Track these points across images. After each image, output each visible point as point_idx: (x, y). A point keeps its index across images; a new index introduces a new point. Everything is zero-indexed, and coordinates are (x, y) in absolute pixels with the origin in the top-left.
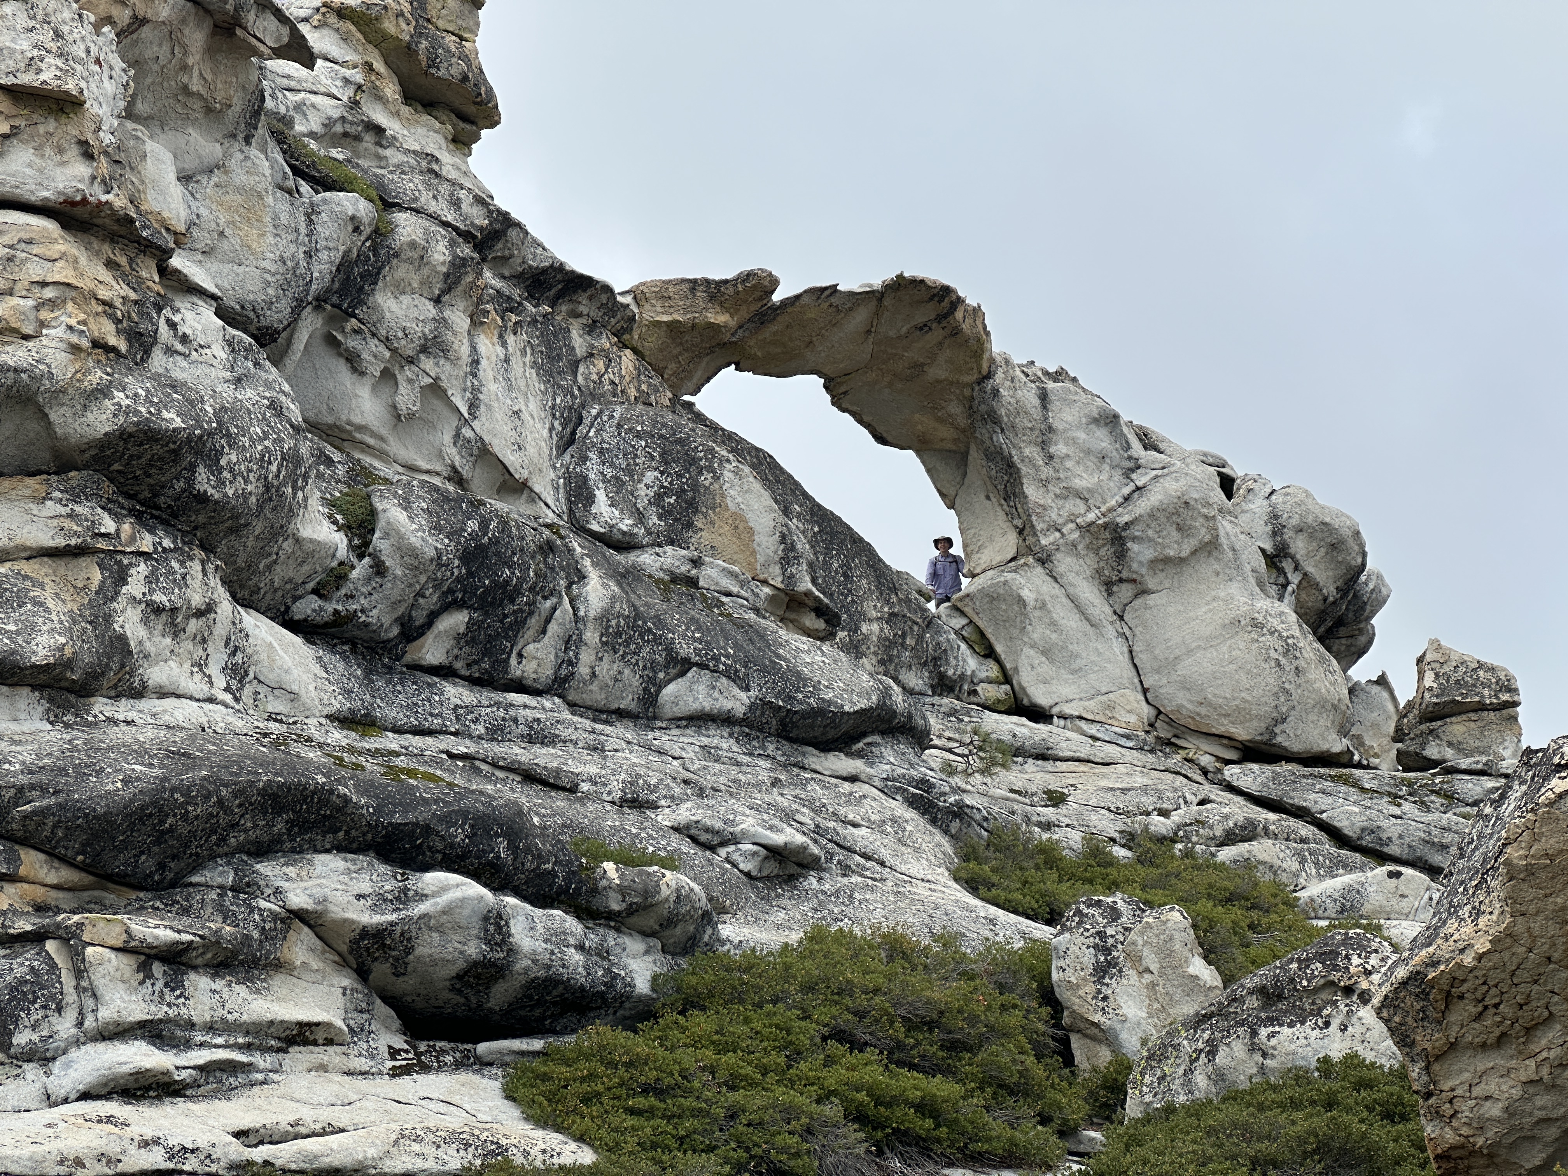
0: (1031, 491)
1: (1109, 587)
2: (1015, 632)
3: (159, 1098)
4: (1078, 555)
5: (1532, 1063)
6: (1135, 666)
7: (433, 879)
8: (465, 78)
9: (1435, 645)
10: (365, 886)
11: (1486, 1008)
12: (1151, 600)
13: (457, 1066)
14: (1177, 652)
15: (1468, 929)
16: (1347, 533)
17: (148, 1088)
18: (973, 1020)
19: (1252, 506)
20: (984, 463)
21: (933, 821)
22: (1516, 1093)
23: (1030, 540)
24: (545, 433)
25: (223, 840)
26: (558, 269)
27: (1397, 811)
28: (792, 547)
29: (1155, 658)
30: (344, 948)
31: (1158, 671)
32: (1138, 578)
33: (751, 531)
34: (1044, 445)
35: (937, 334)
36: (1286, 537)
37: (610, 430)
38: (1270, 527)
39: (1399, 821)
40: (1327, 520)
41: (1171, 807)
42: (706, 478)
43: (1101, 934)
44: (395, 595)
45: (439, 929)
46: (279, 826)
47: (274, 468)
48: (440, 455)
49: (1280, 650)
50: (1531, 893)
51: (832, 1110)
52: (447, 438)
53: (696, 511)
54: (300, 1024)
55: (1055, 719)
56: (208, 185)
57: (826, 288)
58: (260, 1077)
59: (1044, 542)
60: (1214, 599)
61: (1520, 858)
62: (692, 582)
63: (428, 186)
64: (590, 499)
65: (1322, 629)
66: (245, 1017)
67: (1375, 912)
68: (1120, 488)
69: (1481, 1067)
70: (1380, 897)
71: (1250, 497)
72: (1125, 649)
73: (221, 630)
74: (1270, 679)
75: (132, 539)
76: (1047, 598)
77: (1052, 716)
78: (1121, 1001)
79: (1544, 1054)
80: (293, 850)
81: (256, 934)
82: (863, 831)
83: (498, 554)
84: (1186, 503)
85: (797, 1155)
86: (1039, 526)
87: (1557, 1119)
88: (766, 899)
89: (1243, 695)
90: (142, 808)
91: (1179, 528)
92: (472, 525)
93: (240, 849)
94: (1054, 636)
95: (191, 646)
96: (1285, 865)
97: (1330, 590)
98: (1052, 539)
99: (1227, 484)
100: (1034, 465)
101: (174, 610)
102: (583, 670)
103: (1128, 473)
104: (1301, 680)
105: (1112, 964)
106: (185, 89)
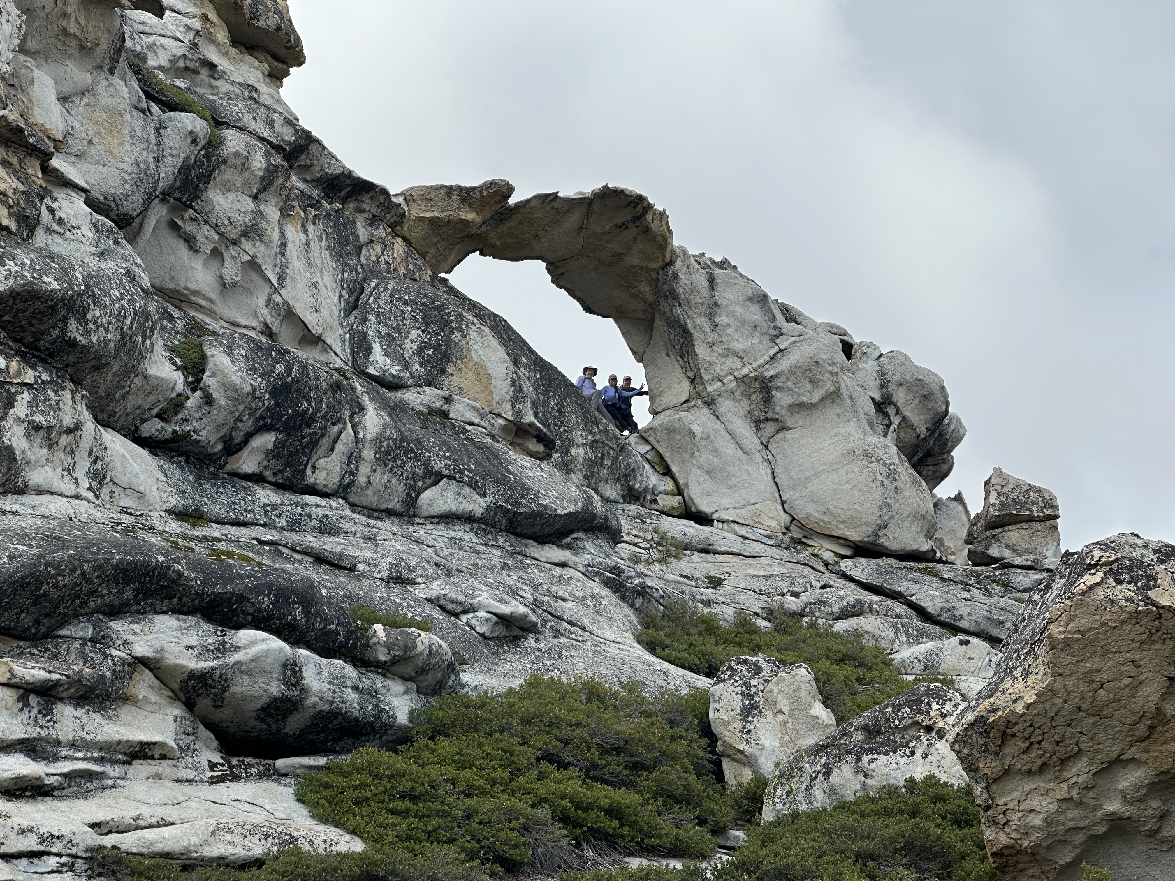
0: (701, 351)
1: (757, 424)
2: (687, 457)
3: (33, 797)
4: (735, 400)
5: (1065, 786)
6: (776, 483)
7: (245, 635)
8: (279, 28)
9: (998, 472)
10: (193, 640)
11: (1031, 744)
12: (788, 434)
13: (261, 776)
14: (808, 474)
15: (1020, 685)
16: (935, 387)
17: (25, 790)
18: (650, 747)
19: (865, 365)
20: (666, 329)
21: (623, 598)
22: (1053, 808)
23: (700, 388)
24: (336, 299)
25: (85, 603)
26: (348, 175)
27: (967, 595)
28: (520, 390)
29: (791, 478)
30: (176, 686)
31: (793, 488)
32: (780, 418)
33: (489, 377)
34: (711, 316)
35: (633, 231)
36: (890, 389)
37: (385, 297)
38: (879, 381)
39: (969, 603)
40: (921, 377)
41: (800, 590)
42: (456, 336)
43: (747, 685)
44: (220, 420)
45: (249, 673)
46: (128, 593)
47: (128, 321)
48: (256, 315)
49: (884, 474)
50: (1067, 659)
51: (543, 813)
52: (262, 301)
53: (448, 361)
54: (141, 743)
55: (715, 522)
56: (80, 105)
57: (549, 195)
58: (110, 782)
59: (710, 389)
60: (836, 435)
61: (1060, 633)
62: (445, 415)
63: (250, 110)
64: (369, 350)
65: (915, 459)
66: (99, 738)
67: (949, 670)
68: (767, 350)
69: (1027, 788)
70: (954, 660)
71: (864, 359)
72: (769, 471)
73: (86, 443)
74: (877, 497)
75: (18, 374)
76: (711, 431)
77: (713, 521)
78: (761, 734)
79: (1075, 779)
80: (138, 612)
81: (109, 674)
82: (570, 604)
83: (298, 390)
84: (817, 362)
85: (516, 846)
86: (706, 377)
87: (1083, 828)
88: (496, 654)
89: (856, 507)
90: (24, 578)
91: (811, 381)
92: (280, 368)
93: (97, 611)
94: (716, 460)
95: (62, 456)
96: (883, 635)
97: (922, 430)
98: (715, 387)
99: (848, 349)
100: (703, 331)
101: (50, 428)
102: (362, 479)
103: (773, 339)
104: (900, 496)
105: (754, 706)
106: (65, 32)
